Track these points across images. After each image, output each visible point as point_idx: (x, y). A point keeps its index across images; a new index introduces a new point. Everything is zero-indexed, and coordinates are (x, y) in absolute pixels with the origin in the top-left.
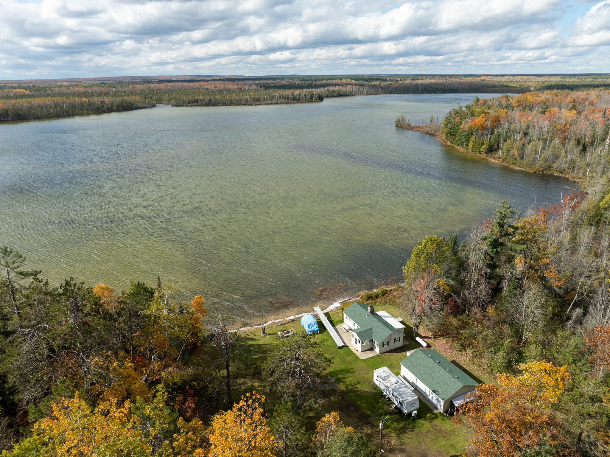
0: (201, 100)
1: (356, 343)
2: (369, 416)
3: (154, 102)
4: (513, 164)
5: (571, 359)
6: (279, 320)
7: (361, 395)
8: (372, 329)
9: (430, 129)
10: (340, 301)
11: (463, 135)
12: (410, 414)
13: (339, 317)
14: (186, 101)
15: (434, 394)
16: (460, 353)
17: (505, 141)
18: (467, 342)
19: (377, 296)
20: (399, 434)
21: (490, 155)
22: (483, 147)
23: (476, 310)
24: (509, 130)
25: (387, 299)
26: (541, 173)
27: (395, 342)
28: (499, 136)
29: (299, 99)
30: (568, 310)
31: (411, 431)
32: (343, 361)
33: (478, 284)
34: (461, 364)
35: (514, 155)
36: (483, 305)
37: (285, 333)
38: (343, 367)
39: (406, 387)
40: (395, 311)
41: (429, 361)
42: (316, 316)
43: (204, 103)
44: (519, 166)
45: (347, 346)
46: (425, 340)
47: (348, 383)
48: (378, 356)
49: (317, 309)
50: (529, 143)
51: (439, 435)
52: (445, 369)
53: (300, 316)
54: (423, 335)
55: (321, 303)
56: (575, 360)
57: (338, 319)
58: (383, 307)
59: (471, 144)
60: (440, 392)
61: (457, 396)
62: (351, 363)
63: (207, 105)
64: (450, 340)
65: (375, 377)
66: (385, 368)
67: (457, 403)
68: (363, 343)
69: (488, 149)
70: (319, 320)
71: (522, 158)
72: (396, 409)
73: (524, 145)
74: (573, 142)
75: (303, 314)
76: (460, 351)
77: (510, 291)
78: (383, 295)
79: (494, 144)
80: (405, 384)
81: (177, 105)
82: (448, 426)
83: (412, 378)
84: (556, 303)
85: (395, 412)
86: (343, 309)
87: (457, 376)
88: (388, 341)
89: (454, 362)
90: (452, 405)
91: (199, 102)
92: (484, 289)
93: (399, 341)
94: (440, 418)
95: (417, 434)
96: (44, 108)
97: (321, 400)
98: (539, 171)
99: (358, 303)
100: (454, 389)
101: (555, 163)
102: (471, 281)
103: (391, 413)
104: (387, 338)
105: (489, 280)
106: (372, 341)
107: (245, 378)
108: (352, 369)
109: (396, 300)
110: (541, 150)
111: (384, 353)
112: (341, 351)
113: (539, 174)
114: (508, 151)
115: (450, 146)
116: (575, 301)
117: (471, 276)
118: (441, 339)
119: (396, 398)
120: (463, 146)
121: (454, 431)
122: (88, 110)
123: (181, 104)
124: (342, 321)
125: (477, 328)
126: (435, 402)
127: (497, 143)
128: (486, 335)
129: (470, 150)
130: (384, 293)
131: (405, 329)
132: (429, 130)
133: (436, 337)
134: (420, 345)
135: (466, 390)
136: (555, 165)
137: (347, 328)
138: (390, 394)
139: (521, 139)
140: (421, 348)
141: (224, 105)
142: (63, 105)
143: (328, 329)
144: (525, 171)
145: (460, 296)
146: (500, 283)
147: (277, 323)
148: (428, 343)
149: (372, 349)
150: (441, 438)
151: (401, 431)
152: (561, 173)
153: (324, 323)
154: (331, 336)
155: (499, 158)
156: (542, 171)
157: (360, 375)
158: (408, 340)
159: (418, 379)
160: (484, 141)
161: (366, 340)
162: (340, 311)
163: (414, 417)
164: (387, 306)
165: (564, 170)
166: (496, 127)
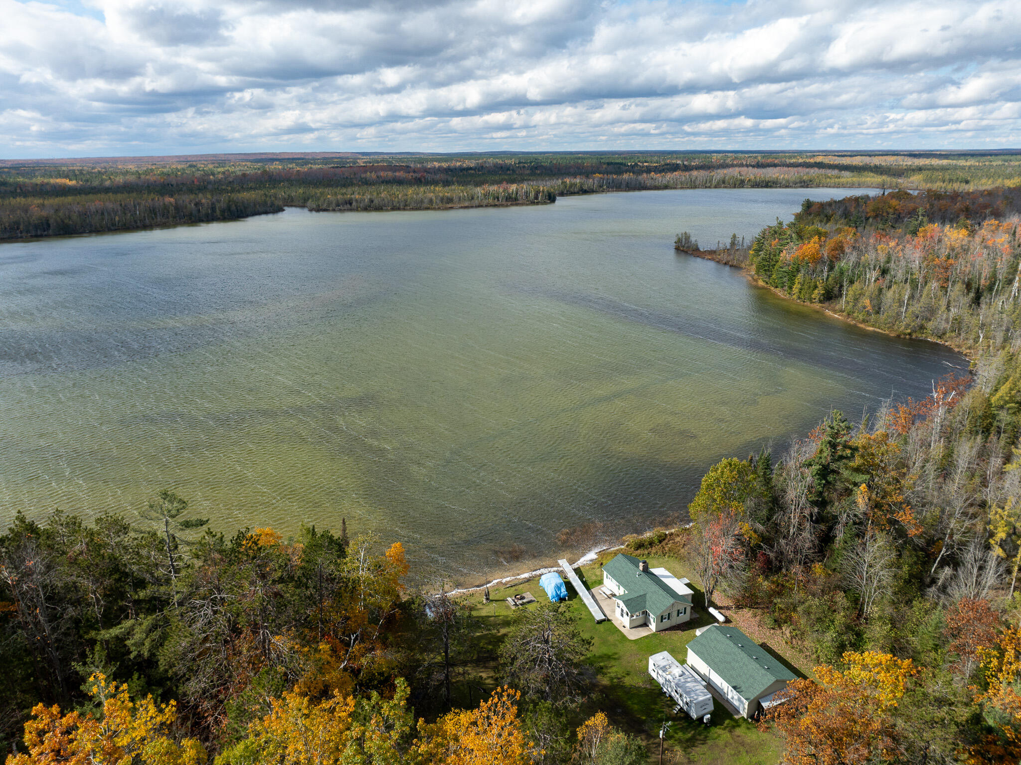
0: (356, 201)
1: (622, 615)
2: (644, 722)
3: (281, 203)
4: (864, 321)
5: (931, 642)
6: (508, 579)
7: (631, 692)
8: (645, 595)
9: (732, 257)
10: (597, 550)
11: (785, 272)
12: (701, 719)
13: (596, 576)
14: (332, 203)
15: (735, 692)
16: (772, 631)
17: (852, 282)
18: (783, 616)
19: (651, 544)
20: (685, 748)
21: (826, 304)
22: (816, 291)
23: (796, 569)
24: (857, 264)
25: (667, 549)
26: (908, 337)
27: (678, 615)
28: (842, 273)
29: (516, 199)
30: (933, 570)
31: (703, 744)
32: (604, 642)
33: (800, 529)
34: (775, 648)
35: (865, 307)
36: (805, 563)
37: (518, 599)
38: (604, 650)
39: (696, 681)
40: (678, 566)
41: (727, 645)
42: (561, 573)
43: (361, 205)
44: (873, 326)
45: (609, 620)
46: (722, 611)
47: (613, 675)
48: (654, 634)
49: (564, 563)
50: (890, 287)
51: (741, 749)
52: (750, 656)
53: (538, 572)
54: (719, 604)
55: (568, 555)
56: (937, 645)
57: (594, 578)
58: (661, 560)
59: (796, 288)
60: (743, 688)
61: (765, 695)
62: (615, 645)
63: (366, 209)
64: (759, 612)
65: (651, 667)
66: (665, 654)
67: (765, 705)
68: (632, 616)
69: (823, 294)
70: (566, 580)
71: (878, 312)
72: (681, 712)
73: (880, 290)
74: (959, 287)
75: (543, 571)
76: (773, 629)
77: (846, 542)
78: (660, 542)
79: (833, 287)
80: (693, 676)
81: (318, 210)
82: (754, 737)
83: (703, 668)
84: (915, 559)
85: (680, 717)
86: (602, 564)
87: (767, 666)
88: (669, 614)
89: (764, 646)
90: (759, 707)
91: (354, 204)
92: (807, 537)
93: (685, 613)
94: (744, 725)
95: (711, 748)
96: (106, 214)
97: (580, 698)
98: (905, 334)
99: (625, 555)
100: (763, 685)
101: (930, 320)
102: (789, 526)
103: (674, 719)
104: (668, 608)
105: (816, 525)
106: (645, 614)
107: (465, 666)
108: (616, 654)
109: (679, 551)
110: (909, 299)
111: (662, 631)
112: (601, 627)
113: (905, 338)
114: (856, 300)
115: (763, 288)
116: (943, 555)
117: (790, 518)
118: (746, 610)
119: (681, 696)
120: (785, 288)
121: (762, 744)
122: (174, 217)
123: (324, 207)
124: (600, 582)
125: (798, 595)
126: (736, 703)
127: (838, 286)
128: (810, 606)
129: (794, 297)
130: (662, 539)
131: (693, 595)
132: (729, 258)
133: (739, 607)
134: (715, 620)
135: (778, 687)
136: (930, 325)
137: (609, 593)
138: (672, 691)
139: (877, 279)
140: (716, 624)
141: (394, 208)
142: (136, 209)
143: (581, 594)
144: (882, 334)
145: (772, 547)
146: (831, 529)
147: (505, 584)
148: (726, 617)
149: (645, 625)
150: (744, 754)
151: (689, 744)
152: (940, 337)
153: (574, 584)
154: (584, 604)
155: (842, 311)
156: (910, 334)
157: (629, 662)
158: (697, 612)
159: (711, 670)
160: (818, 283)
161: (636, 611)
162: (597, 566)
163: (706, 723)
164: (666, 559)
165: (944, 334)
166: (838, 259)
